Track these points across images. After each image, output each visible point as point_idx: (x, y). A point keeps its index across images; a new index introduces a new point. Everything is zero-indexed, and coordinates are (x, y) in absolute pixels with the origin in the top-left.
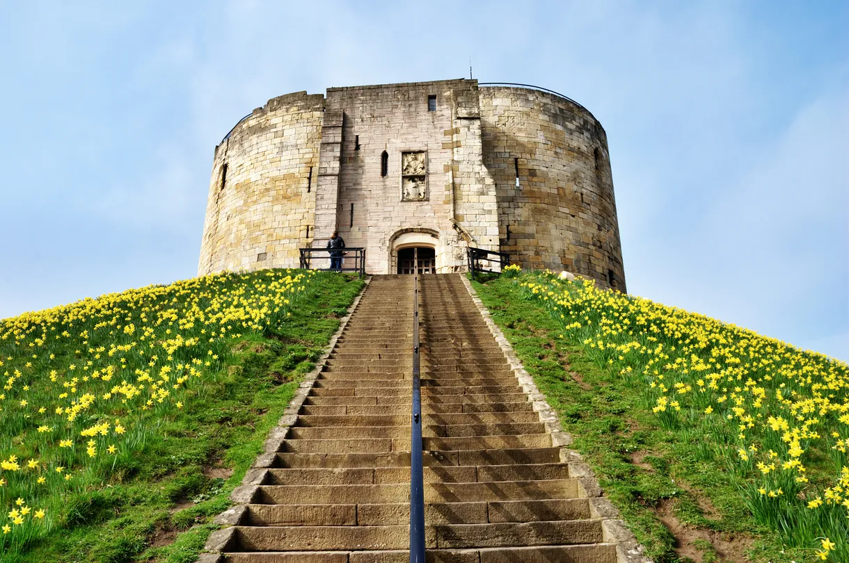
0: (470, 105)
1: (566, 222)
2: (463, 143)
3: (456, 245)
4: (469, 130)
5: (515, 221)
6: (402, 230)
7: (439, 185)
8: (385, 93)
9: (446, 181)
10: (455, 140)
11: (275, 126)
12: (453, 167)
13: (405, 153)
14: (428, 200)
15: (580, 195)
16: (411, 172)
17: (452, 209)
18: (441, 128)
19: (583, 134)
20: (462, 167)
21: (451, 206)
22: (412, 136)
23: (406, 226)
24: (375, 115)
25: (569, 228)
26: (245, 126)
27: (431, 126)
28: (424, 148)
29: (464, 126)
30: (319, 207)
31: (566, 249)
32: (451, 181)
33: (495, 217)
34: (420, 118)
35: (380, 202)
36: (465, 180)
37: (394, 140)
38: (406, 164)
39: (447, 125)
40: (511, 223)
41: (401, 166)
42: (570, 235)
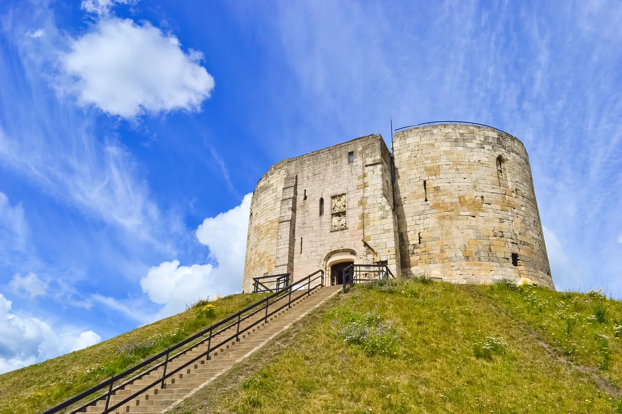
0: (374, 154)
1: (467, 223)
2: (370, 183)
3: (366, 258)
4: (374, 173)
5: (424, 229)
6: (332, 252)
8: (322, 156)
9: (358, 213)
10: (365, 182)
11: (272, 185)
12: (363, 202)
13: (333, 197)
14: (347, 228)
15: (480, 198)
16: (337, 210)
17: (362, 233)
18: (356, 174)
19: (484, 148)
20: (369, 201)
21: (361, 231)
22: (337, 184)
23: (334, 249)
24: (316, 173)
25: (470, 227)
27: (350, 175)
28: (345, 192)
29: (371, 171)
30: (279, 244)
31: (466, 244)
32: (361, 213)
33: (392, 234)
34: (343, 170)
35: (318, 234)
36: (371, 211)
37: (327, 189)
38: (334, 205)
39: (360, 172)
40: (422, 231)
41: (331, 207)
42: (471, 232)
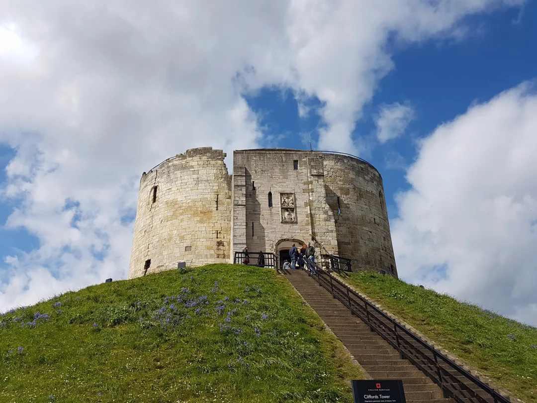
0: (318, 168)
1: (367, 236)
2: (315, 190)
4: (318, 183)
6: (282, 239)
7: (302, 214)
8: (269, 157)
9: (306, 212)
10: (310, 188)
11: (192, 167)
12: (310, 204)
13: (282, 194)
14: (296, 223)
15: (373, 219)
17: (310, 229)
18: (302, 180)
19: (373, 182)
20: (315, 204)
21: (310, 227)
22: (285, 184)
23: (285, 237)
24: (263, 170)
25: (369, 240)
26: (170, 164)
27: (296, 179)
28: (293, 192)
29: (315, 180)
30: (235, 224)
31: (368, 252)
32: (309, 212)
33: (335, 234)
34: (289, 173)
35: (269, 222)
36: (317, 212)
37: (275, 186)
38: (283, 201)
39: (305, 180)
41: (280, 202)
42: (370, 243)
